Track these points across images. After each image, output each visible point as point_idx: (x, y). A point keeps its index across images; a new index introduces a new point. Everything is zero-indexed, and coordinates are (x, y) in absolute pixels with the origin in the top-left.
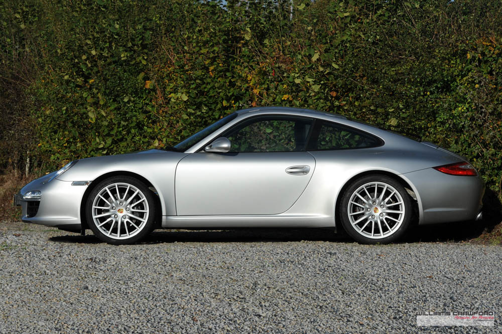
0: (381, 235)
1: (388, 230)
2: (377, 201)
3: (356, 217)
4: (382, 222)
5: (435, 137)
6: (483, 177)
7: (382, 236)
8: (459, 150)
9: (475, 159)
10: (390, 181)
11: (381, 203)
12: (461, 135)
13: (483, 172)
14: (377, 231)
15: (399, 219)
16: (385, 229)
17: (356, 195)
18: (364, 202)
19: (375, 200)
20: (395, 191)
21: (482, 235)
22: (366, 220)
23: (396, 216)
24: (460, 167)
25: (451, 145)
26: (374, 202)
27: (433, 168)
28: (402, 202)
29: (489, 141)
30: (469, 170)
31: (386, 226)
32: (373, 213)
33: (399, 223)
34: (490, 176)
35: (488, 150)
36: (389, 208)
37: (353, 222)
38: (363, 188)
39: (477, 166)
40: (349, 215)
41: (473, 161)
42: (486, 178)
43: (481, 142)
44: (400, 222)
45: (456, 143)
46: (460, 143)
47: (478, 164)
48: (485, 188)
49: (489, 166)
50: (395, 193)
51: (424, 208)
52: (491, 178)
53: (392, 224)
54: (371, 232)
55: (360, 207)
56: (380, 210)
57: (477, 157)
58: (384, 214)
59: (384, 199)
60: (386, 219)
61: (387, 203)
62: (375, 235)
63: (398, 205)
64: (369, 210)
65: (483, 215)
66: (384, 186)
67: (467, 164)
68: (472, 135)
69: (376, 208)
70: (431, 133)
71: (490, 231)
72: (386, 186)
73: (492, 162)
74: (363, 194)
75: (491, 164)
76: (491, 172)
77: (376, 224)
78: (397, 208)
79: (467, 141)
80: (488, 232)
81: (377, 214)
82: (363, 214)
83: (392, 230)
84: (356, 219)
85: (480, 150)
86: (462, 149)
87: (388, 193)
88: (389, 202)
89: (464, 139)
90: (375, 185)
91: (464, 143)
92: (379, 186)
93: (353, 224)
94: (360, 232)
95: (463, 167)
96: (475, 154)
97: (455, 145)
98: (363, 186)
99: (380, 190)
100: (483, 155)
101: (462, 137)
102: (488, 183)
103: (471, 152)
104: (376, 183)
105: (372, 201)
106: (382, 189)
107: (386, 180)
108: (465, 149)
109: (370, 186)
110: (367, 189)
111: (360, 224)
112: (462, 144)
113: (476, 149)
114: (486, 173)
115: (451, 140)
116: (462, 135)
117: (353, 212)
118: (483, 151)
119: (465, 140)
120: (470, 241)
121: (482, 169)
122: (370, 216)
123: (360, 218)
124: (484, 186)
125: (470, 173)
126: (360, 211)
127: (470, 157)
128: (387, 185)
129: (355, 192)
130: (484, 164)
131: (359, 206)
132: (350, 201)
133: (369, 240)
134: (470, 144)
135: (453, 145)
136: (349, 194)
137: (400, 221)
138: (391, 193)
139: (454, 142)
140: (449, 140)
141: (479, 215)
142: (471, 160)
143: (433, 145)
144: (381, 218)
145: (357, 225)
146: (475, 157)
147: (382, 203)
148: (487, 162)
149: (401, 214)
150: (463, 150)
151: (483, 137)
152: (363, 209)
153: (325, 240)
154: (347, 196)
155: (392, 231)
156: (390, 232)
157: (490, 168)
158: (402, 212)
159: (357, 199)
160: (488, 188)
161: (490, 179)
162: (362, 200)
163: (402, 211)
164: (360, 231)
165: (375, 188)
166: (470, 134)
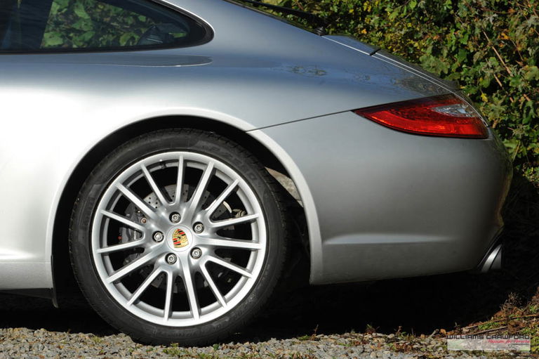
0: (192, 316)
1: (214, 299)
2: (184, 211)
3: (118, 260)
4: (197, 276)
5: (383, 38)
6: (506, 143)
7: (196, 317)
8: (442, 72)
9: (484, 96)
10: (223, 150)
11: (194, 217)
12: (447, 32)
13: (504, 131)
14: (180, 303)
15: (249, 266)
16: (206, 298)
17: (118, 192)
18: (143, 215)
19: (178, 207)
20: (238, 180)
21: (502, 314)
22: (149, 267)
23: (241, 257)
24: (438, 110)
25: (421, 59)
26: (173, 213)
27: (353, 111)
28: (259, 214)
29: (524, 45)
30: (463, 119)
31: (209, 288)
32: (171, 247)
33: (247, 278)
34: (525, 141)
35: (519, 68)
36: (221, 233)
37: (109, 274)
38: (141, 171)
39: (491, 114)
40: (96, 251)
41: (481, 101)
42: (513, 146)
43: (503, 50)
44: (251, 275)
45: (436, 52)
46: (445, 52)
47: (494, 109)
48: (510, 176)
49: (522, 114)
50: (237, 187)
51: (325, 235)
52: (527, 146)
53: (227, 281)
54: (162, 307)
55: (133, 229)
56: (191, 239)
57: (492, 89)
58: (204, 250)
59: (204, 204)
60: (210, 266)
61: (214, 218)
62: (175, 313)
63: (248, 224)
64: (158, 236)
65: (505, 255)
66: (205, 164)
67: (460, 102)
68: (477, 31)
69: (180, 232)
70: (373, 28)
71: (523, 302)
72: (210, 164)
73: (530, 103)
74: (141, 189)
75: (529, 109)
76: (528, 131)
77: (179, 280)
78: (244, 231)
79: (463, 46)
80: (518, 306)
81: (182, 252)
82: (140, 250)
83: (226, 301)
84: (117, 267)
85: (498, 69)
86: (450, 71)
87: (216, 186)
88: (219, 215)
89: (457, 42)
90: (177, 161)
91: (456, 52)
92: (189, 165)
93: (109, 279)
94: (128, 305)
95: (446, 110)
96: (485, 83)
97: (432, 58)
98: (141, 164)
99: (192, 176)
100: (507, 86)
101: (452, 36)
102: (518, 161)
103: (476, 78)
104: (181, 155)
105: (168, 209)
106: (199, 173)
107: (210, 145)
108: (459, 69)
109: (164, 163)
110: (153, 174)
111: (131, 282)
112: (451, 55)
113: (489, 69)
114: (515, 132)
115: (424, 46)
116: (452, 31)
117: (110, 244)
118: (507, 74)
119: (460, 46)
120: (465, 330)
121: (503, 121)
122: (160, 256)
123: (130, 262)
124: (507, 170)
125: (467, 130)
126: (130, 240)
127: (473, 91)
128: (212, 163)
129: (117, 184)
130: (509, 110)
131: (128, 227)
132: (100, 211)
133: (156, 330)
134: (470, 56)
135: (428, 59)
136: (96, 186)
137: (250, 272)
138: (225, 186)
139: (429, 50)
140: (416, 45)
141: (492, 257)
142: (475, 99)
143: (353, 41)
144: (194, 262)
145: (121, 285)
146: (485, 90)
147: (198, 218)
148: (518, 103)
149: (256, 250)
150: (453, 70)
151: (506, 33)
152: (140, 234)
153: (34, 326)
154: (92, 193)
155: (226, 305)
156: (221, 305)
157: (525, 120)
158: (259, 245)
159: (123, 206)
160: (518, 175)
161: (525, 150)
162: (137, 208)
163: (258, 242)
164: (128, 302)
165: (176, 169)
166: (473, 28)
